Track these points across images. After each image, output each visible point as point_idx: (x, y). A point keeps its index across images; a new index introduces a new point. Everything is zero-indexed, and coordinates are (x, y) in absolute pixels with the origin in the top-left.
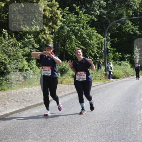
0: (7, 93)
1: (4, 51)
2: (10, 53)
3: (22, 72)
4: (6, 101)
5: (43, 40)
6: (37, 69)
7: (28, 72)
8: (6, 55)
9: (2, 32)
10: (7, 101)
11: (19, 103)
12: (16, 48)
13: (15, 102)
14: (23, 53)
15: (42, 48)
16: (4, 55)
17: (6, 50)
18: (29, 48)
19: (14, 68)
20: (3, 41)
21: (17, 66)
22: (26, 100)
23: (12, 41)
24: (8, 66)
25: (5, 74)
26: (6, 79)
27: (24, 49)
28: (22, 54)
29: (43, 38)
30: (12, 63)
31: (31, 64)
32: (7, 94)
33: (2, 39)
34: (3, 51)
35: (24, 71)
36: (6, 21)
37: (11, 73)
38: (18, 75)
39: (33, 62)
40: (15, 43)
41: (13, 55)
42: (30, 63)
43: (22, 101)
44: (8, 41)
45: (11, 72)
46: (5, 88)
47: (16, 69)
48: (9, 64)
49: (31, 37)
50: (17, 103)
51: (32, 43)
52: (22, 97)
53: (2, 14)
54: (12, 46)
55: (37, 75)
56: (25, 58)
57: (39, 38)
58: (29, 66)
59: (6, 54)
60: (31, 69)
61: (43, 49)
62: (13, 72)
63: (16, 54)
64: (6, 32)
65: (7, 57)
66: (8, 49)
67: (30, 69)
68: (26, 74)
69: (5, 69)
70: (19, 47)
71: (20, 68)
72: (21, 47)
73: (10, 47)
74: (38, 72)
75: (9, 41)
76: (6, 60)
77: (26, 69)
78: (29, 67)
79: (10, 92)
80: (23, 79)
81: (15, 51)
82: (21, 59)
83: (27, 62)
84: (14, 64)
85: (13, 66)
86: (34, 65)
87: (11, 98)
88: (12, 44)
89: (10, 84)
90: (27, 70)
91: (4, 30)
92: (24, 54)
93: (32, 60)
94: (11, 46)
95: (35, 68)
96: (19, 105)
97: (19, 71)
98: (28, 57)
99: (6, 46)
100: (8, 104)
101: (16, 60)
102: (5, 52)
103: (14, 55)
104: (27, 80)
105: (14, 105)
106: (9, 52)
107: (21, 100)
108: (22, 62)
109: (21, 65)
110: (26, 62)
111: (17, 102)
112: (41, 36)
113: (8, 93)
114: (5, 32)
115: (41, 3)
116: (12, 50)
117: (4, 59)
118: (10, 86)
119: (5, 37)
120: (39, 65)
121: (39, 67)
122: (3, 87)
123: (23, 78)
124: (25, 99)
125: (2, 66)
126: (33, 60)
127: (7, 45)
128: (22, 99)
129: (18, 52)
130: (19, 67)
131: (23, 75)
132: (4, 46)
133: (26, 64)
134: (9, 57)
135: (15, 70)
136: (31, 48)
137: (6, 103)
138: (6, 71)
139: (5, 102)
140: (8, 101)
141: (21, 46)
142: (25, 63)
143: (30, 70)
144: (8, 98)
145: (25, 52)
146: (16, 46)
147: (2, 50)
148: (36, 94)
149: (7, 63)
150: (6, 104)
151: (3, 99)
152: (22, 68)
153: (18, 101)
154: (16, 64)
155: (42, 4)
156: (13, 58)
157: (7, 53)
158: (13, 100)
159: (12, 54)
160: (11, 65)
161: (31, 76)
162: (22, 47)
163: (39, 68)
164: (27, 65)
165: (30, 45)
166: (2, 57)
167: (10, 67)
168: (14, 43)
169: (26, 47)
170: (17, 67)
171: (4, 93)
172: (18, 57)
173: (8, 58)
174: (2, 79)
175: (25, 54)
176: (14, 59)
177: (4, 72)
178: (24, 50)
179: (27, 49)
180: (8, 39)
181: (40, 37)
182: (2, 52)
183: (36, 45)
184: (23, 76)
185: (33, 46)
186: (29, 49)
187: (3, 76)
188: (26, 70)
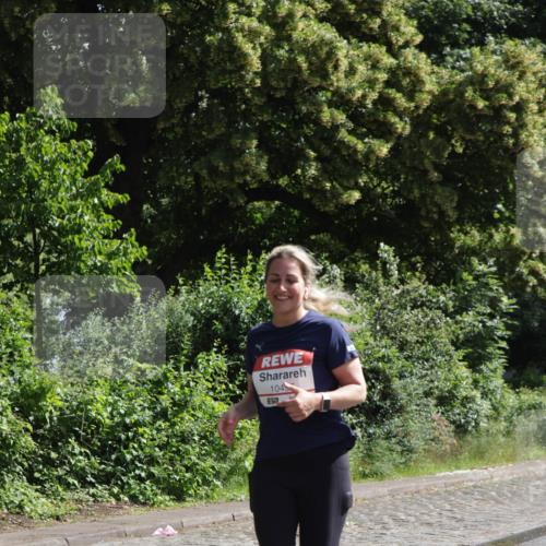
0: (390, 488)
1: (383, 327)
2: (407, 332)
3: (448, 408)
4: (386, 519)
5: (533, 281)
6: (507, 395)
7: (470, 408)
8: (389, 342)
9: (377, 254)
10: (391, 521)
11: (437, 531)
12: (427, 315)
13: (422, 524)
14: (454, 332)
15: (530, 313)
16: (383, 342)
17: (390, 324)
18: (478, 313)
19: (421, 391)
20: (382, 288)
21: (431, 385)
22: (462, 520)
23: (416, 290)
24: (397, 384)
25: (386, 415)
26: (389, 432)
27: (458, 318)
28: (451, 336)
29: (534, 273)
30: (411, 374)
31: (484, 377)
32: (392, 494)
33: (376, 282)
34: (378, 327)
35: (457, 403)
36: (393, 212)
37: (408, 413)
38: (434, 421)
39: (492, 367)
40: (424, 293)
41: (418, 341)
42: (480, 371)
43: (447, 522)
44: (397, 288)
45: (409, 409)
46: (385, 467)
47: (427, 394)
48: (401, 377)
49: (486, 270)
50: (429, 530)
51: (490, 294)
52: (448, 507)
53: (379, 185)
54: (412, 308)
55: (505, 421)
56: (461, 353)
57: (520, 276)
58: (476, 383)
59: (392, 338)
60: (485, 395)
61: (533, 315)
62: (415, 407)
63: (428, 337)
64: (392, 254)
65: (394, 349)
66: (400, 320)
67: (479, 395)
68: (466, 416)
69: (385, 395)
70: (439, 313)
71: (441, 390)
72: (445, 312)
73: (406, 309)
74: (512, 408)
75: (401, 287)
76: (390, 361)
77: (464, 394)
78: (476, 387)
79: (402, 486)
80: (452, 434)
81: (422, 325)
82: (447, 358)
83: (469, 367)
84: (422, 377)
85: (415, 385)
86: (498, 381)
87: (405, 508)
88: (415, 300)
89: (402, 452)
90: (467, 400)
91: (382, 244)
92: (457, 338)
93: (490, 360)
94: (409, 308)
95: (499, 391)
96: (436, 541)
97: (436, 406)
98: (472, 347)
99: (390, 307)
100: (393, 531)
101: (427, 360)
102: (386, 331)
103: (422, 343)
104: (469, 438)
105: (417, 538)
106: (401, 330)
107: (445, 520)
108: (449, 370)
109: (445, 379)
110: (464, 369)
111: (429, 524)
112: (525, 267)
113: (396, 487)
114: (386, 252)
115: (531, 135)
116: (411, 322)
117: (384, 356)
118: (403, 460)
119: (386, 274)
120: (517, 379)
121: (513, 388)
122: (377, 464)
123: (455, 432)
124: (459, 516)
125: (373, 384)
126: (491, 362)
127: (396, 301)
128: (449, 514)
129: (434, 332)
130: (437, 387)
131: (452, 418)
132: (383, 308)
133: (465, 375)
134: (401, 349)
135: (425, 401)
136: (484, 314)
137: (388, 529)
138: (388, 403)
139: (385, 527)
140: (396, 519)
141: (446, 305)
142: (463, 371)
143: (479, 401)
144: (396, 509)
145: (461, 329)
146: (428, 307)
147: (376, 320)
148: (504, 495)
149: (394, 372)
150: (388, 533)
151: (376, 513)
152: (449, 392)
153: (432, 521)
154: (426, 375)
155: (535, 141)
156: (417, 353)
157: (393, 335)
158: (413, 519)
159: (412, 338)
160: (408, 380)
161: (481, 424)
162: (452, 310)
163: (517, 393)
164: (470, 381)
165: (480, 301)
166: (377, 349)
167: (405, 387)
168: (421, 296)
169: (467, 310)
170: (431, 388)
171: (380, 490)
172: (436, 348)
173: (397, 354)
174: (374, 434)
175: (461, 337)
176: (419, 358)
177: (379, 407)
178: (457, 323)
179: (468, 318)
180: (399, 279)
181: (522, 269)
182: (378, 332)
183: (506, 302)
184: (453, 422)
185: (494, 303)
186: (479, 318)
187: (379, 424)
188: (466, 398)
